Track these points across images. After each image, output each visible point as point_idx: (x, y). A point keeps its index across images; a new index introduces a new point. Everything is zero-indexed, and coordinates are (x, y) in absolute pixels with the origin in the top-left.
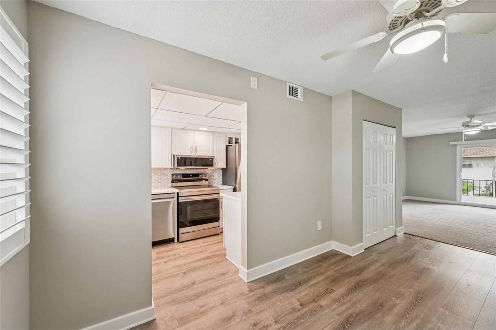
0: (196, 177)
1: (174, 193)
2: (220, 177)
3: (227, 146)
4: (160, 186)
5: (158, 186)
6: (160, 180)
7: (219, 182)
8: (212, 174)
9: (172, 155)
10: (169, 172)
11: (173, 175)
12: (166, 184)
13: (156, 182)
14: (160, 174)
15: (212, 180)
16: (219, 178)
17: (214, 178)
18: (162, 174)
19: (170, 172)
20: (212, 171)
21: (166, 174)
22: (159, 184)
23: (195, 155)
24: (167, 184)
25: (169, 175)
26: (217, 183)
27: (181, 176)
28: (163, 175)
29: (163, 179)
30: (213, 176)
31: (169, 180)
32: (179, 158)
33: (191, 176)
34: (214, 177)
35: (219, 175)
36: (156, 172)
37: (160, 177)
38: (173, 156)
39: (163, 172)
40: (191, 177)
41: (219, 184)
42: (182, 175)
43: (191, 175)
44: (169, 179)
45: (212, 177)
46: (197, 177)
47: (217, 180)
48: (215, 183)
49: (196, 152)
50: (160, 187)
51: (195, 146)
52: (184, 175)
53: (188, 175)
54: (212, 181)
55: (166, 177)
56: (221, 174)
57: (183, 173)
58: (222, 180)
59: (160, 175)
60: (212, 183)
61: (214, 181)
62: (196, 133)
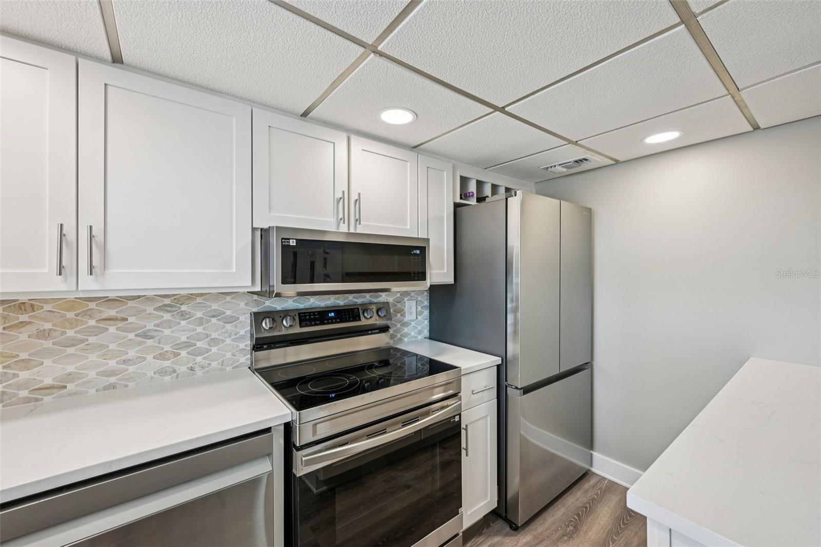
0: (349, 321)
1: (268, 430)
2: (421, 313)
3: (457, 206)
4: (203, 367)
5: (192, 369)
6: (199, 344)
7: (420, 332)
8: (399, 305)
9: (254, 229)
10: (242, 305)
11: (258, 317)
12: (229, 355)
13: (183, 353)
14: (199, 314)
15: (399, 325)
16: (419, 318)
17: (406, 319)
18: (213, 316)
19: (246, 304)
20: (399, 295)
21: (228, 313)
22: (199, 359)
23: (352, 231)
24: (234, 355)
25: (242, 318)
26: (413, 334)
27: (294, 319)
28: (214, 320)
29: (214, 335)
30: (401, 311)
31: (242, 338)
32: (293, 243)
33: (332, 318)
34: (403, 315)
35: (419, 308)
36: (184, 308)
37: (199, 329)
38: (258, 233)
39: (214, 306)
40: (332, 323)
41: (420, 337)
42: (297, 318)
43: (333, 314)
44: (242, 332)
45: (399, 315)
46: (355, 320)
47: (413, 324)
48: (406, 335)
49: (358, 221)
50: (199, 373)
51: (354, 197)
52: (306, 317)
53: (320, 316)
54: (397, 331)
55: (228, 326)
56: (427, 303)
57: (301, 306)
58: (427, 322)
59: (200, 322)
60: (399, 336)
61: (406, 330)
62: (358, 144)
